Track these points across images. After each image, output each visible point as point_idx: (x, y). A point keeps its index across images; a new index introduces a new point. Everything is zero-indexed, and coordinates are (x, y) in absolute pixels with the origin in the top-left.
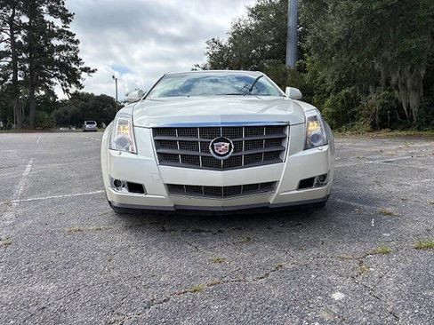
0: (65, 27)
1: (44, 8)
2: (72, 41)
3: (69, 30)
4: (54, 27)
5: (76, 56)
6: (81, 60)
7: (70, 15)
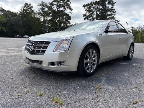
0: (112, 7)
1: (107, 3)
2: (114, 12)
3: (113, 8)
4: (109, 8)
5: (114, 17)
6: (115, 18)
7: (114, 3)
